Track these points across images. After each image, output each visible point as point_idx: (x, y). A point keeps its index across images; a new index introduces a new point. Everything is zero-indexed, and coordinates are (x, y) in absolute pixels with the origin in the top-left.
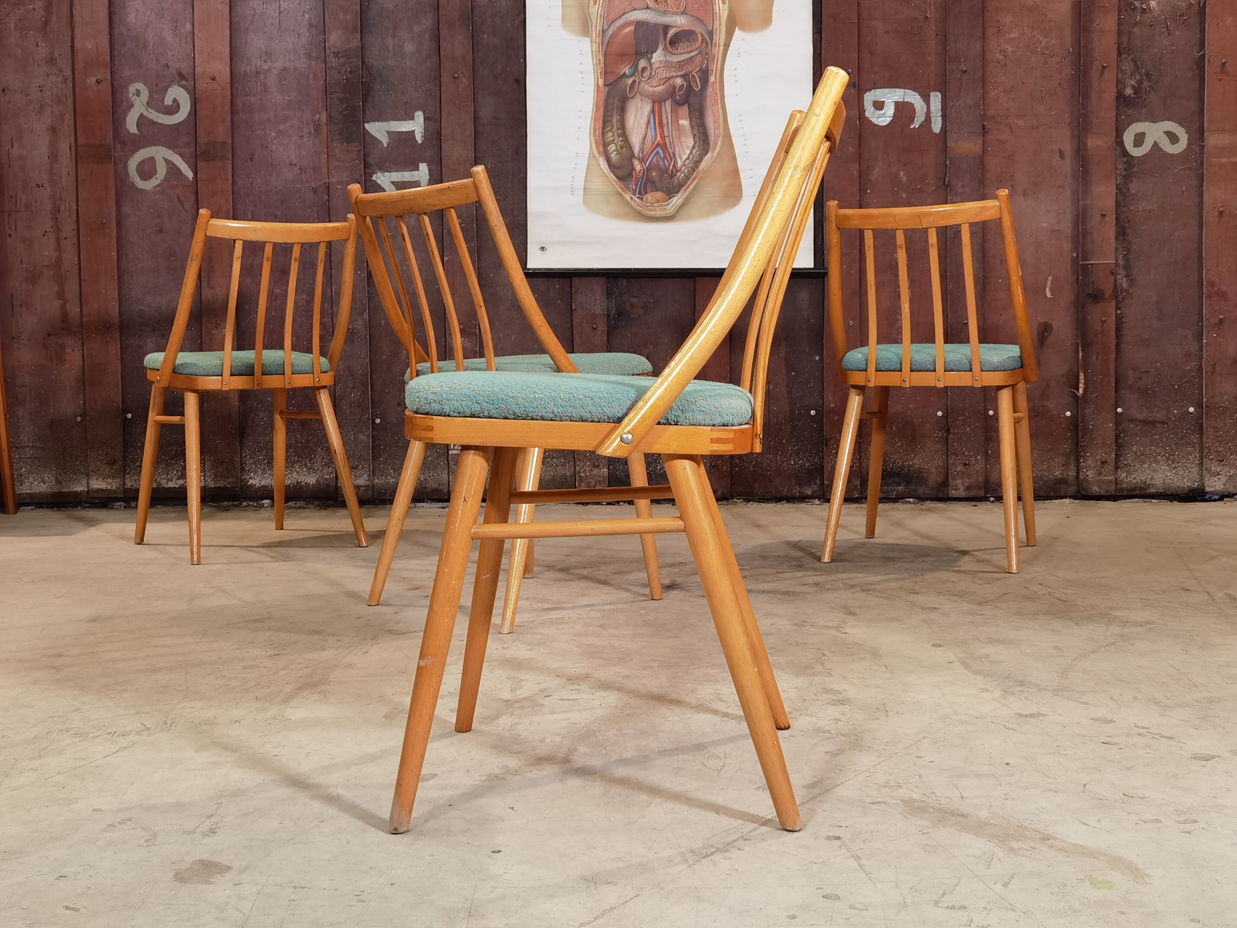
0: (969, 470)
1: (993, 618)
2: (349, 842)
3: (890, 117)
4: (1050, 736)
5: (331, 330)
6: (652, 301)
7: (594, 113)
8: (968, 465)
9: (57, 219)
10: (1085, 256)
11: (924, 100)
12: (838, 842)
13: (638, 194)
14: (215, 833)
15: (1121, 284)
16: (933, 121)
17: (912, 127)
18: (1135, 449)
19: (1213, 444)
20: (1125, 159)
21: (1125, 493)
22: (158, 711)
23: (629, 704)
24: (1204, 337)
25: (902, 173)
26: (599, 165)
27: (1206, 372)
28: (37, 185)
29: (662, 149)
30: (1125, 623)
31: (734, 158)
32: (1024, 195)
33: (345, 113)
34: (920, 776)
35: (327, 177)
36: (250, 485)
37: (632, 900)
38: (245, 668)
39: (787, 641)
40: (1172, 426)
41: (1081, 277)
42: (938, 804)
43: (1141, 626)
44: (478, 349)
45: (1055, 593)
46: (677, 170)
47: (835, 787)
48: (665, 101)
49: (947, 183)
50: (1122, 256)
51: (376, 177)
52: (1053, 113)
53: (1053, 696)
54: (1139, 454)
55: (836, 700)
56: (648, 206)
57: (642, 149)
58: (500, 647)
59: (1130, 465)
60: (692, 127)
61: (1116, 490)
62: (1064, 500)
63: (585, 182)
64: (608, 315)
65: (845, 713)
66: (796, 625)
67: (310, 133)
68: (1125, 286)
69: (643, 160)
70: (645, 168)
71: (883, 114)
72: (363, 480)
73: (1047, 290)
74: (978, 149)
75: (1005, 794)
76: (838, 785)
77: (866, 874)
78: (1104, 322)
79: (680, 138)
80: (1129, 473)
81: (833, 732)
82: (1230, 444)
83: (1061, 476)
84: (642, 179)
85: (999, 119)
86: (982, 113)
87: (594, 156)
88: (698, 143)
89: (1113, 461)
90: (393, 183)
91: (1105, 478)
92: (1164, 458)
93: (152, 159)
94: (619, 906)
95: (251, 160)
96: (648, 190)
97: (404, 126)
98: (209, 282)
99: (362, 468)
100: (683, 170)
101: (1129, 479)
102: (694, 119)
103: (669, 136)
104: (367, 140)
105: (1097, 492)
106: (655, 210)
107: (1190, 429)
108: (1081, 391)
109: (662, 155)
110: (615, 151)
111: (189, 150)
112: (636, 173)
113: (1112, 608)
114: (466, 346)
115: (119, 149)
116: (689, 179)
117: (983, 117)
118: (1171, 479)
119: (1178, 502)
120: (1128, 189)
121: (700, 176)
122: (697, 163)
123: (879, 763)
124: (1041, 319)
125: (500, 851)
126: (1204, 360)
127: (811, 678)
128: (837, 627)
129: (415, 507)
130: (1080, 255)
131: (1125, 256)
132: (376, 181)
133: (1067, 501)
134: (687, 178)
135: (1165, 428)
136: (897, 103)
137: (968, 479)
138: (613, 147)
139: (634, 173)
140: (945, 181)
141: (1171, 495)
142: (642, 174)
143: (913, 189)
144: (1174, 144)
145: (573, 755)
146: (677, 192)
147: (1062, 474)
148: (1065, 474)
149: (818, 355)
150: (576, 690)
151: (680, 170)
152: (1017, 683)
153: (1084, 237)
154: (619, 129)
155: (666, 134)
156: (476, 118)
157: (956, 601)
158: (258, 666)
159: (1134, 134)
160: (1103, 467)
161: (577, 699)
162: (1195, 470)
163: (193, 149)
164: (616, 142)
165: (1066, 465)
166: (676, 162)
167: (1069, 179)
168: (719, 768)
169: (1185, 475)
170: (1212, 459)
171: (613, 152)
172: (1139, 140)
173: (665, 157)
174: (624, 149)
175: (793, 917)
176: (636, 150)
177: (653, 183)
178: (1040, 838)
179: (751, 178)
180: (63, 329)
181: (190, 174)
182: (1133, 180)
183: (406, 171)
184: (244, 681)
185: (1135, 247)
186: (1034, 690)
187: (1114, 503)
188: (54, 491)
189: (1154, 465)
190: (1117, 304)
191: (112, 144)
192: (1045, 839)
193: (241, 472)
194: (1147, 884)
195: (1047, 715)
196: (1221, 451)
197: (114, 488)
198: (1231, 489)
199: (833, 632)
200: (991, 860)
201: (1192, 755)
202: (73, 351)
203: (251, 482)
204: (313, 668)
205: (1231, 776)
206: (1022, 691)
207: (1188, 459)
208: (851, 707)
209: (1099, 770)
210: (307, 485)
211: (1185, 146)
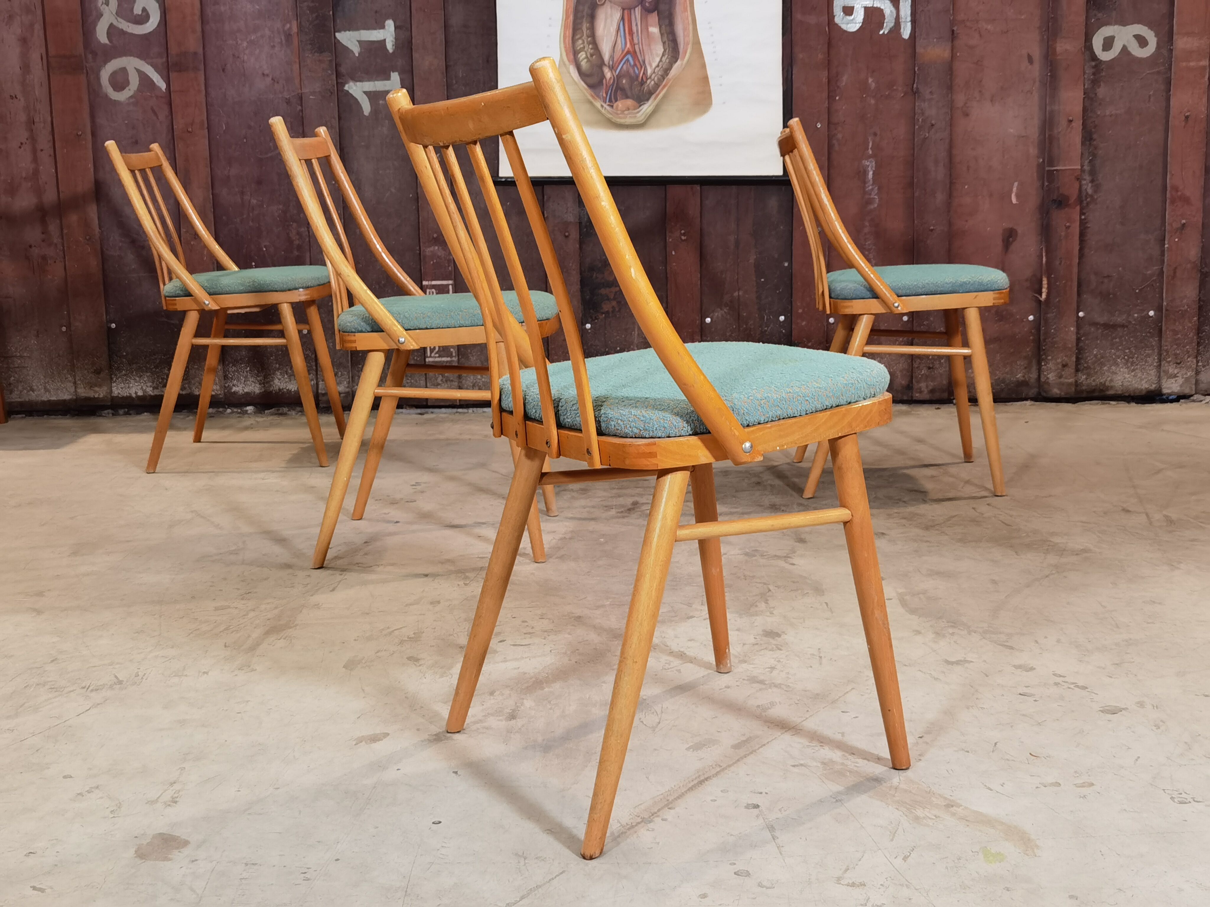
0: (933, 373)
1: (938, 546)
2: (300, 812)
3: (859, 23)
4: (972, 687)
5: (307, 239)
6: (623, 208)
7: (564, 22)
8: (932, 368)
9: (32, 130)
10: (1051, 163)
11: (894, 6)
12: (756, 811)
13: (609, 101)
14: (176, 802)
15: (1086, 190)
16: (902, 27)
17: (881, 32)
18: (1095, 353)
19: (1171, 346)
20: (1093, 64)
21: (1084, 395)
22: (131, 661)
23: (578, 650)
24: (1166, 242)
25: (870, 80)
26: (569, 73)
27: (1167, 277)
28: (11, 96)
29: (632, 56)
30: (1062, 551)
31: (704, 66)
32: (992, 101)
33: (316, 22)
34: (843, 734)
35: (299, 87)
36: (234, 392)
37: (557, 878)
38: (217, 609)
39: (735, 574)
40: (1132, 329)
41: (1046, 184)
42: (856, 766)
43: (1077, 554)
45: (1001, 515)
46: (647, 77)
47: (761, 747)
48: (634, 9)
49: (915, 90)
50: (1087, 161)
51: (349, 88)
52: (1023, 17)
53: (981, 639)
54: (1099, 356)
55: (774, 644)
56: (618, 114)
57: (612, 57)
58: (461, 583)
59: (1090, 368)
60: (662, 35)
61: (1076, 391)
62: (1025, 402)
64: (580, 223)
65: (782, 660)
66: (746, 554)
67: (281, 43)
68: (1090, 191)
69: (613, 68)
70: (615, 76)
71: (853, 19)
72: (343, 387)
73: (1013, 196)
74: (947, 54)
76: (764, 745)
77: (778, 847)
78: (1068, 228)
79: (649, 45)
80: (1089, 375)
81: (767, 683)
82: (1188, 347)
83: (1022, 379)
84: (613, 87)
85: (968, 24)
86: (952, 18)
87: (565, 64)
88: (667, 51)
89: (1074, 364)
90: (365, 93)
91: (1066, 381)
92: (1123, 360)
93: (124, 70)
94: (544, 884)
95: (223, 70)
96: (618, 98)
97: (375, 35)
99: (342, 375)
100: (653, 77)
101: (1088, 381)
102: (663, 26)
103: (638, 43)
104: (338, 49)
105: (1057, 394)
106: (625, 118)
107: (1150, 333)
108: (1044, 296)
109: (632, 63)
110: (584, 59)
111: (161, 61)
112: (606, 80)
113: (1053, 534)
114: (440, 254)
115: (91, 60)
116: (659, 86)
117: (953, 23)
118: (1129, 382)
119: (1136, 403)
120: (1096, 94)
121: (669, 85)
122: (667, 71)
123: (807, 718)
124: (1006, 225)
125: (440, 822)
126: (1165, 264)
127: (755, 618)
128: (785, 557)
130: (1046, 160)
131: (1090, 161)
132: (348, 91)
133: (1028, 403)
134: (657, 86)
135: (1125, 331)
136: (866, 9)
137: (932, 382)
138: (583, 55)
139: (604, 81)
140: (913, 87)
141: (1129, 396)
142: (612, 81)
143: (882, 96)
144: (1142, 48)
145: (519, 710)
146: (648, 100)
147: (1024, 376)
148: (1026, 376)
149: (786, 261)
150: (530, 633)
151: (650, 77)
152: (950, 624)
153: (1051, 143)
154: (588, 37)
155: (636, 41)
156: (446, 27)
157: (904, 525)
158: (229, 607)
159: (1103, 38)
160: (1063, 370)
161: (530, 644)
162: (1153, 372)
163: (165, 60)
164: (586, 49)
165: (1028, 368)
166: (645, 70)
167: (1037, 85)
168: (655, 725)
169: (1143, 377)
170: (1169, 362)
171: (582, 60)
172: (1108, 44)
173: (635, 65)
174: (594, 57)
175: (704, 896)
176: (606, 57)
177: (623, 90)
178: (945, 806)
179: (721, 85)
180: (43, 241)
181: (163, 85)
182: (1100, 85)
183: (378, 80)
184: (215, 624)
185: (1100, 152)
186: (965, 632)
187: (1073, 405)
188: (43, 399)
189: (1113, 368)
190: (1081, 210)
191: (83, 55)
192: (950, 805)
193: (225, 379)
194: (1036, 856)
195: (972, 662)
196: (1179, 354)
197: (101, 396)
198: (1187, 391)
199: (781, 563)
200: (896, 831)
201: (1101, 707)
202: (55, 262)
203: (234, 389)
204: (282, 608)
205: (1133, 732)
206: (953, 633)
207: (1146, 362)
208: (787, 653)
209: (1012, 727)
210: (289, 391)
211: (1154, 50)
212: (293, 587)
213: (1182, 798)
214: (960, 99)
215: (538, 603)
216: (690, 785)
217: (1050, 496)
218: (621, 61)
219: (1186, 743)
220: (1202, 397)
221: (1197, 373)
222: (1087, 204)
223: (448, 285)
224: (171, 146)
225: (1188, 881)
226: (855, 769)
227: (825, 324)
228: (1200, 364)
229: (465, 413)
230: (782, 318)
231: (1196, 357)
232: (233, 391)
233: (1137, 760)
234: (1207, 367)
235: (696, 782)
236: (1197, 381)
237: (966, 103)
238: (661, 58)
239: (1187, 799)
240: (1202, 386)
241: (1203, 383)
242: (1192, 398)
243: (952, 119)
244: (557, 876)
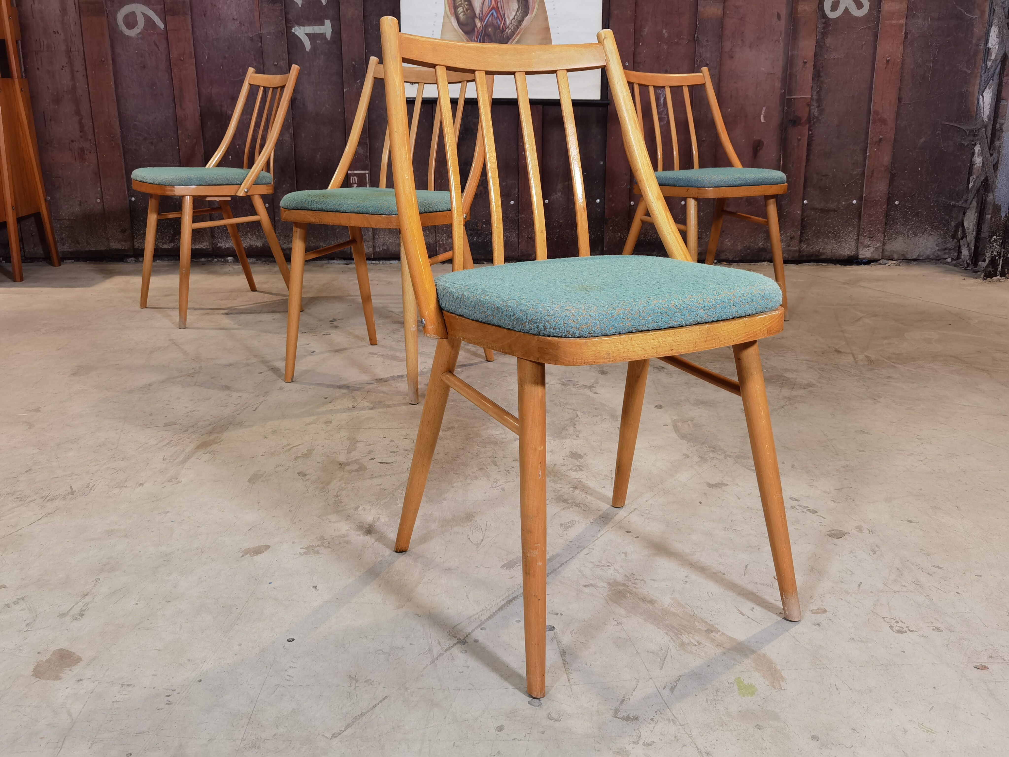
2: (181, 627)
4: (728, 509)
8: (701, 238)
9: (70, 57)
10: (790, 93)
12: (552, 632)
14: (83, 615)
15: (814, 113)
18: (814, 229)
19: (867, 225)
20: (824, 21)
21: (805, 259)
22: (86, 472)
24: (868, 151)
25: (664, 31)
26: (451, 23)
27: (867, 176)
28: (54, 31)
29: (495, 11)
30: (793, 385)
31: (546, 19)
32: (750, 47)
34: (626, 554)
35: (259, 29)
37: (380, 704)
38: (166, 425)
39: (553, 401)
40: (840, 213)
41: (786, 108)
42: (635, 587)
44: (368, 154)
46: (506, 27)
47: (561, 566)
49: (696, 39)
50: (815, 92)
51: (295, 30)
53: (734, 464)
54: (816, 232)
55: (578, 466)
57: (481, 12)
59: (810, 240)
61: (800, 256)
63: (441, 35)
65: (582, 481)
66: (563, 384)
68: (816, 114)
69: (482, 19)
70: (483, 25)
73: (762, 117)
74: (720, 12)
75: (686, 577)
76: (564, 563)
77: (567, 674)
78: (799, 140)
79: (508, 3)
80: (808, 245)
81: (569, 502)
82: (878, 226)
83: (762, 246)
84: (482, 33)
87: (447, 15)
88: (521, 7)
89: (799, 237)
90: (307, 34)
91: (790, 249)
92: (833, 235)
93: (134, 13)
94: (369, 711)
95: (205, 15)
98: (181, 105)
100: (510, 26)
101: (808, 249)
103: (500, 2)
104: (287, 2)
107: (853, 216)
109: (496, 16)
110: (461, 12)
111: (159, 7)
112: (477, 29)
113: (786, 370)
114: (360, 152)
115: (109, 5)
116: (514, 34)
118: (836, 250)
119: (840, 265)
120: (824, 43)
121: (522, 32)
122: (520, 22)
123: (598, 538)
124: (756, 137)
125: (293, 640)
126: (866, 167)
127: (564, 440)
128: (591, 387)
129: (329, 263)
130: (786, 91)
131: (818, 92)
132: (294, 33)
134: (513, 33)
135: (835, 214)
138: (461, 9)
140: (694, 36)
141: (836, 260)
142: (481, 29)
143: (672, 43)
144: (859, 10)
147: (763, 245)
150: (394, 452)
151: (508, 27)
152: (711, 449)
153: (790, 79)
159: (831, 1)
160: (791, 241)
161: (392, 462)
162: (853, 244)
163: (162, 6)
164: (463, 5)
166: (505, 21)
167: (783, 36)
168: (479, 542)
169: (846, 246)
170: (865, 236)
172: (835, 6)
173: (498, 17)
174: (469, 11)
176: (477, 12)
177: (489, 36)
178: (706, 631)
179: (558, 33)
180: (81, 137)
181: (161, 25)
182: (828, 37)
183: (316, 26)
184: (161, 439)
185: (825, 86)
186: (722, 457)
187: (797, 266)
188: (86, 249)
189: (826, 240)
190: (809, 127)
191: (104, 2)
192: (709, 631)
193: (212, 238)
194: (781, 689)
195: (728, 485)
196: (872, 231)
197: (126, 248)
198: (876, 257)
199: (588, 392)
200: (665, 658)
201: (828, 532)
202: (90, 153)
203: (219, 245)
204: (214, 425)
205: (855, 556)
206: (713, 457)
207: (849, 236)
208: (587, 474)
209: (759, 549)
210: (257, 247)
211: (867, 11)
212: (227, 406)
213: (899, 627)
214: (727, 45)
215: (405, 425)
216: (500, 605)
217: (783, 338)
218: (488, 13)
219: (898, 569)
220: (885, 261)
221: (884, 244)
222: (814, 123)
223: (366, 173)
224: (169, 70)
225: (911, 721)
226: (634, 590)
227: (628, 205)
228: (886, 238)
229: (377, 264)
230: (598, 201)
231: (884, 233)
232: (218, 246)
233: (859, 586)
234: (891, 240)
235: (505, 601)
236: (883, 250)
237: (731, 49)
238: (516, 13)
239: (903, 628)
240: (887, 254)
241: (887, 251)
242: (879, 262)
243: (721, 60)
244: (381, 702)
